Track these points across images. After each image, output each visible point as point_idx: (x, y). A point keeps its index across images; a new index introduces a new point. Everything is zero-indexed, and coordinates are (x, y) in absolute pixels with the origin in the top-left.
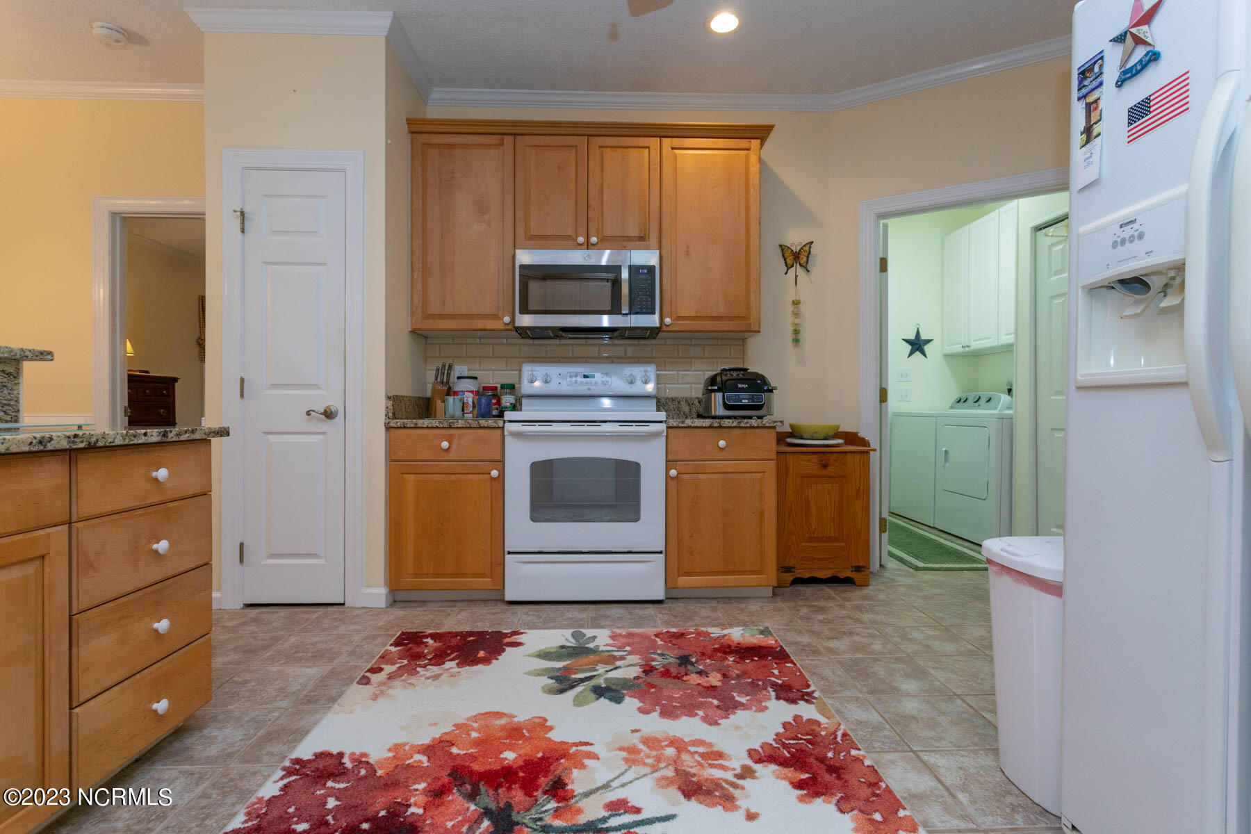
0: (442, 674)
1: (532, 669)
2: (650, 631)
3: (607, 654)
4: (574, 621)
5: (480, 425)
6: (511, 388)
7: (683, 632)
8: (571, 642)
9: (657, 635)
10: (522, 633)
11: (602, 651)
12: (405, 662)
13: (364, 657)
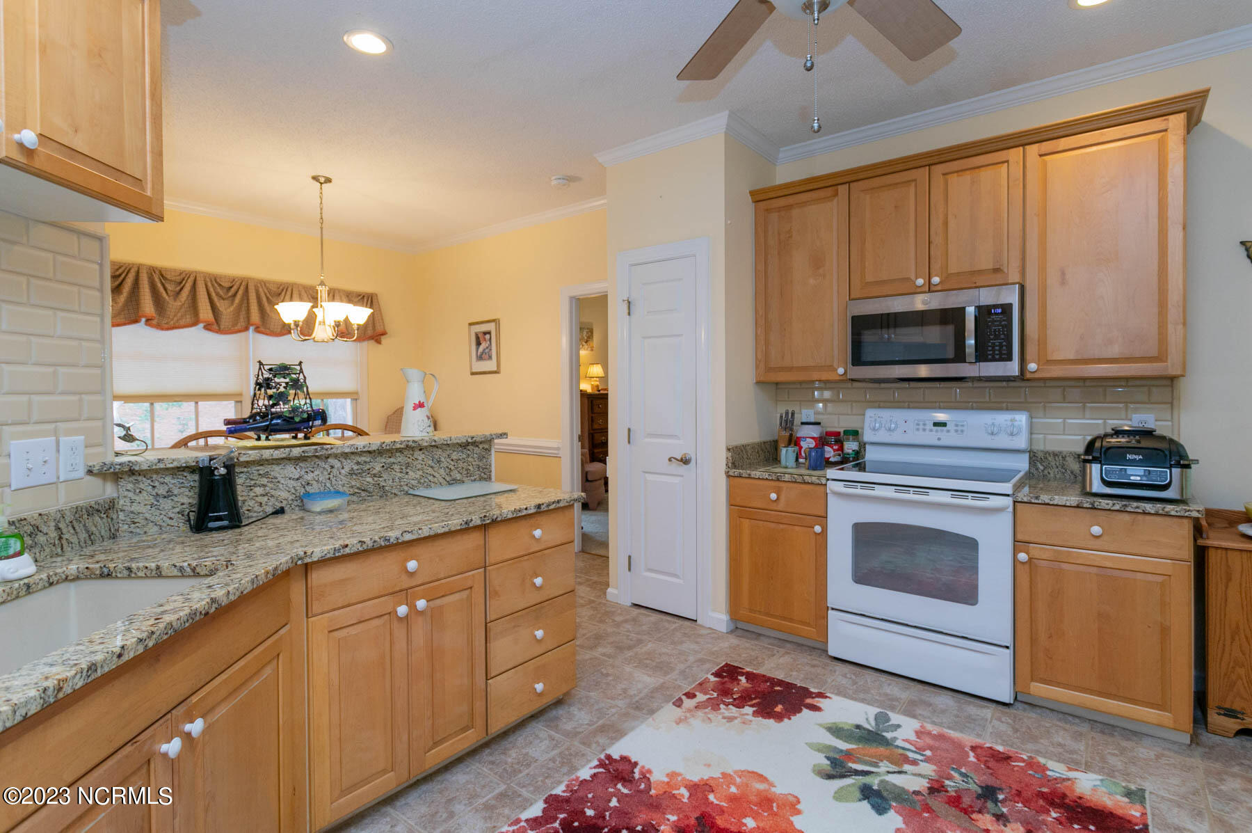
0: (736, 718)
1: (815, 741)
2: (968, 739)
3: (901, 751)
4: (889, 699)
5: (804, 480)
6: (855, 434)
7: (1011, 754)
8: (870, 724)
9: (973, 748)
10: (826, 697)
11: (897, 747)
12: (715, 695)
13: (689, 680)
